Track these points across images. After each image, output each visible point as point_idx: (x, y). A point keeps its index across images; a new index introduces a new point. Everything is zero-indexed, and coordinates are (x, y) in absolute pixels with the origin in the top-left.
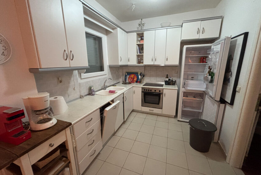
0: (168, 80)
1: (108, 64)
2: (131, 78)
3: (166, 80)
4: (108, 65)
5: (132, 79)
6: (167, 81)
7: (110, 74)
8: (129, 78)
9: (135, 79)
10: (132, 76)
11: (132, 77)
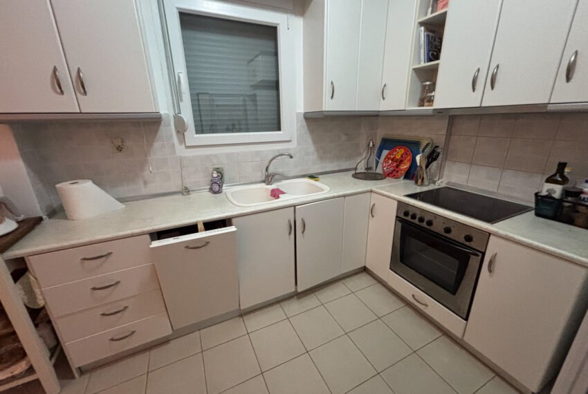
0: (557, 195)
1: (301, 109)
2: (392, 160)
3: (544, 193)
4: (298, 114)
5: (395, 164)
6: (549, 197)
7: (310, 140)
8: (387, 158)
9: (405, 166)
10: (399, 153)
11: (398, 157)
